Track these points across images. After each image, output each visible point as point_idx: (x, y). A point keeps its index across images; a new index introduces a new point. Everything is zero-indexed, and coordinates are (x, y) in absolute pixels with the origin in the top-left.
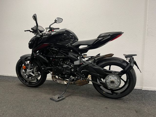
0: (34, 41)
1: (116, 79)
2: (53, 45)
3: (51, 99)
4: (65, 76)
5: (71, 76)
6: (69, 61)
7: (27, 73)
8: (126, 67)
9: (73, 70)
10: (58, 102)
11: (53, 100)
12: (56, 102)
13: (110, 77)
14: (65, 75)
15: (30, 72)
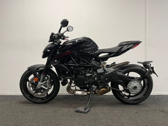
0: (52, 49)
1: (138, 84)
2: (76, 53)
3: (76, 112)
4: (87, 86)
5: (94, 85)
6: (92, 69)
7: (38, 86)
8: (146, 73)
9: (96, 78)
10: (87, 113)
11: (81, 112)
12: (85, 113)
13: (132, 83)
14: (86, 84)
15: (42, 85)
